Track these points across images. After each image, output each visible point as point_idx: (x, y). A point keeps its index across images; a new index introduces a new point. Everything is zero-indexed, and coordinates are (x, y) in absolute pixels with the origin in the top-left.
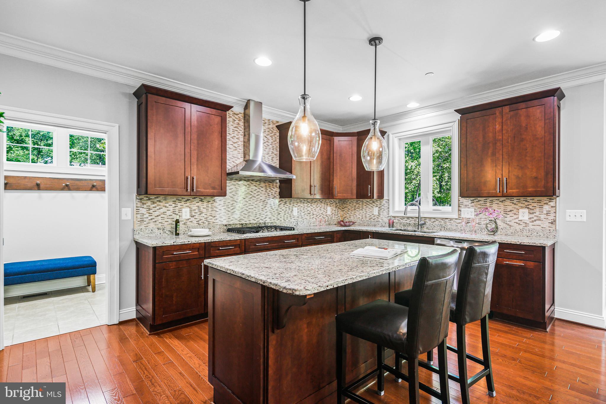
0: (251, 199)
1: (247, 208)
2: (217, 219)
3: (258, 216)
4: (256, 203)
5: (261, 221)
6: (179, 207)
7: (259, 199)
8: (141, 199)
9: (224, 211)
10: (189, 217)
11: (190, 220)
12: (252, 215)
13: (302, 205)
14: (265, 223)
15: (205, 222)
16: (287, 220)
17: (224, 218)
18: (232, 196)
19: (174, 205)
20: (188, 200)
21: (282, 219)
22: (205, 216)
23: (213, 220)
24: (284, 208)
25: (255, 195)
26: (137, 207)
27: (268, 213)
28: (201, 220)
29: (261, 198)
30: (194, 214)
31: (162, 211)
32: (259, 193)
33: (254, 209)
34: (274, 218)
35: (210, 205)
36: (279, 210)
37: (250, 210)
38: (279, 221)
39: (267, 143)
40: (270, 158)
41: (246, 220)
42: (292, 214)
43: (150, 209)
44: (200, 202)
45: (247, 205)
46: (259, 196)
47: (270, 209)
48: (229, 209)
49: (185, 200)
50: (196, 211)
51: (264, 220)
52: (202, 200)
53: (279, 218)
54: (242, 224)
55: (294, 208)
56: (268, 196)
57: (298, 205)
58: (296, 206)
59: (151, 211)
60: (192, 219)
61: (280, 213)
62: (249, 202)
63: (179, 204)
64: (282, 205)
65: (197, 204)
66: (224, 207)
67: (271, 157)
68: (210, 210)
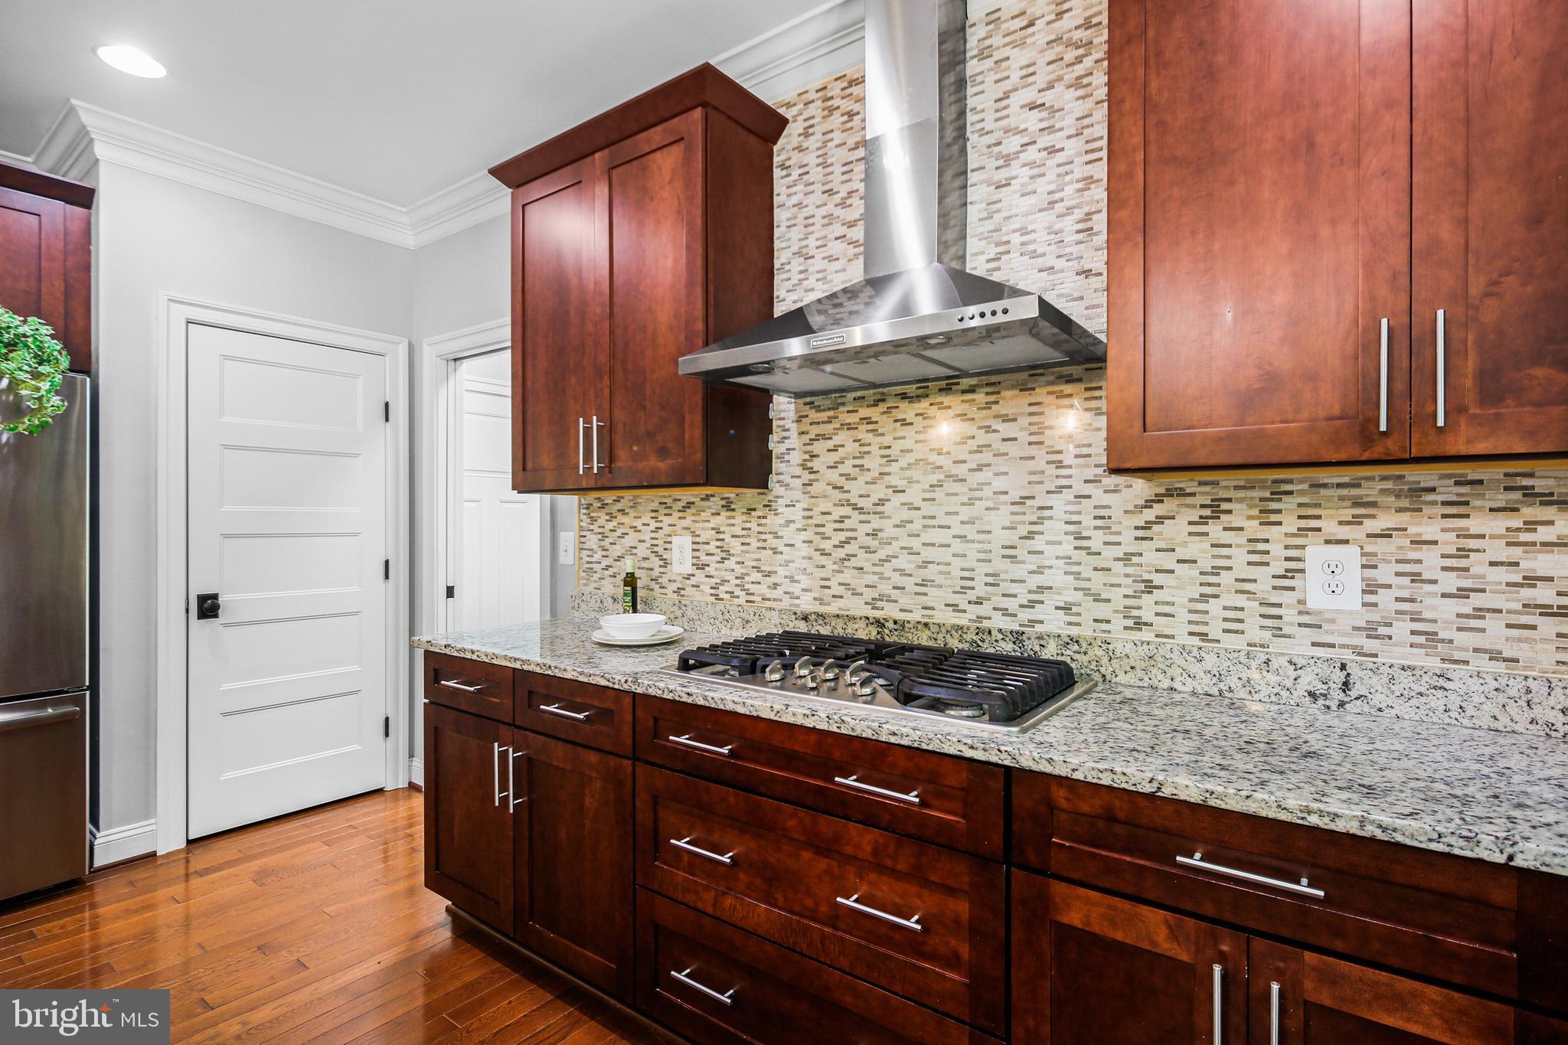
0: (938, 494)
1: (915, 543)
2: (775, 586)
3: (981, 591)
4: (965, 513)
5: (998, 622)
6: (667, 530)
7: (987, 492)
8: (589, 506)
9: (806, 550)
10: (690, 570)
11: (693, 581)
12: (940, 579)
13: (1430, 529)
14: (1018, 637)
15: (738, 592)
16: (1230, 642)
17: (805, 582)
18: (841, 481)
19: (653, 525)
20: (689, 505)
21: (1179, 628)
22: (739, 570)
23: (763, 589)
24: (1197, 548)
25: (961, 470)
26: (581, 528)
27: (1056, 577)
28: (724, 581)
29: (999, 484)
30: (704, 559)
31: (629, 541)
32: (986, 457)
33: (958, 546)
34: (1102, 610)
35: (753, 526)
36: (1151, 557)
37: (929, 554)
38: (1146, 635)
39: (1044, 141)
40: (1069, 224)
41: (905, 601)
42: (1286, 598)
43: (604, 537)
44: (724, 514)
45: (917, 525)
46: (986, 475)
47: (1067, 547)
48: (827, 545)
49: (680, 505)
50: (711, 548)
51: (1025, 615)
52: (728, 506)
53: (1147, 615)
54: (879, 623)
55: (1315, 554)
56: (1051, 470)
57: (1371, 526)
58: (1344, 532)
59: (606, 543)
60: (700, 577)
61: (1158, 579)
62: (927, 509)
63: (667, 520)
64: (1177, 530)
65: (716, 521)
66: (804, 536)
67: (1079, 214)
68: (755, 544)
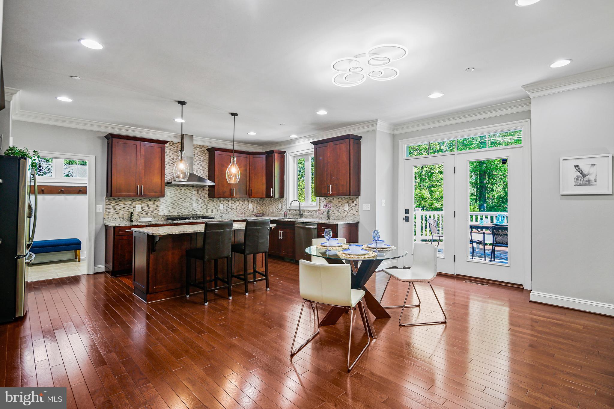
0: (186, 199)
1: (183, 205)
2: (160, 212)
3: (192, 210)
4: (190, 201)
5: (194, 214)
6: (134, 204)
7: (192, 199)
8: (109, 200)
9: (166, 206)
10: (140, 211)
11: (141, 213)
12: (186, 209)
13: (227, 202)
14: (196, 215)
15: (152, 214)
16: (215, 213)
17: (166, 211)
18: (172, 197)
19: (130, 203)
20: (140, 200)
21: (211, 212)
22: (152, 210)
23: (157, 213)
24: (212, 205)
25: (189, 196)
26: (106, 204)
27: (200, 208)
28: (149, 212)
29: (194, 198)
30: (144, 209)
31: (122, 207)
32: (192, 195)
33: (189, 205)
34: (204, 211)
35: (155, 203)
36: (208, 206)
37: (185, 206)
38: (208, 213)
39: (199, 161)
40: (201, 171)
41: (182, 212)
42: (219, 209)
43: (114, 206)
44: (149, 201)
45: (183, 203)
46: (192, 197)
47: (201, 205)
48: (170, 206)
49: (138, 200)
50: (146, 207)
51: (196, 213)
52: (150, 200)
53: (208, 211)
54: (179, 215)
55: (221, 205)
56: (199, 197)
57: (224, 202)
58: (222, 203)
59: (115, 207)
60: (143, 212)
61: (209, 208)
62: (185, 201)
63: (134, 202)
64: (211, 203)
65: (146, 202)
66: (165, 204)
67: (202, 170)
68: (156, 206)
